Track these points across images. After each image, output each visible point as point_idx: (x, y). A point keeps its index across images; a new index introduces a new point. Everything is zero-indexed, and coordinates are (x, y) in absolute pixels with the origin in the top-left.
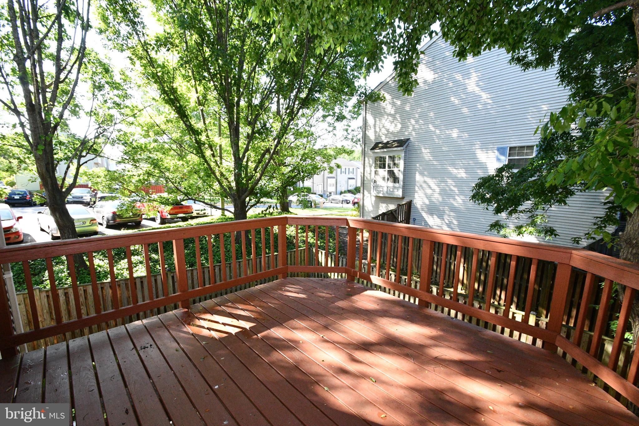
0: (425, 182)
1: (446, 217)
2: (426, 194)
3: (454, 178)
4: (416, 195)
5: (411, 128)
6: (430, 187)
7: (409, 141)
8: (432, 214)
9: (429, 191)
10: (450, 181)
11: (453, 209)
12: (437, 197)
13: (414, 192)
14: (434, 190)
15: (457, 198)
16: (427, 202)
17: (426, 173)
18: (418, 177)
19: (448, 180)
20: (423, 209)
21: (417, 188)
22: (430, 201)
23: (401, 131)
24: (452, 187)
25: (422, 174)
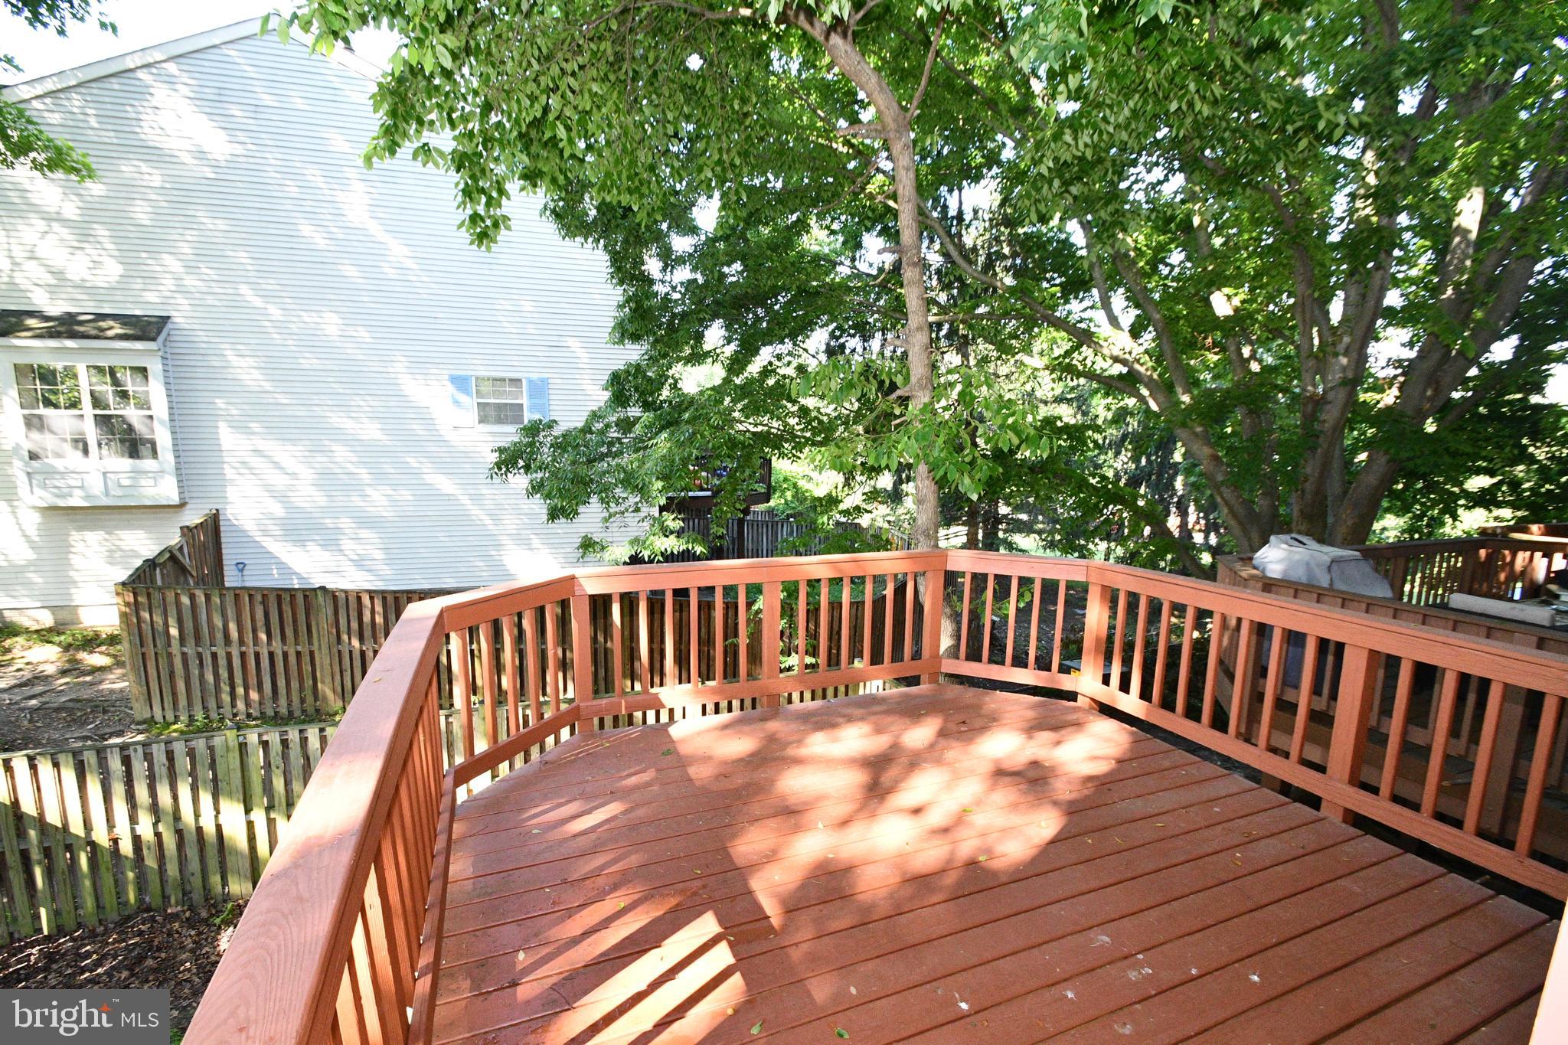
0: (257, 452)
1: (347, 544)
2: (269, 489)
3: (351, 442)
4: (231, 493)
5: (169, 283)
6: (277, 465)
7: (169, 326)
8: (300, 542)
9: (279, 480)
10: (341, 453)
11: (366, 521)
12: (308, 495)
13: (222, 483)
14: (294, 475)
15: (369, 491)
16: (278, 510)
17: (255, 426)
18: (227, 438)
19: (334, 448)
20: (265, 532)
21: (229, 473)
22: (289, 506)
23: (123, 284)
24: (349, 465)
25: (240, 427)
